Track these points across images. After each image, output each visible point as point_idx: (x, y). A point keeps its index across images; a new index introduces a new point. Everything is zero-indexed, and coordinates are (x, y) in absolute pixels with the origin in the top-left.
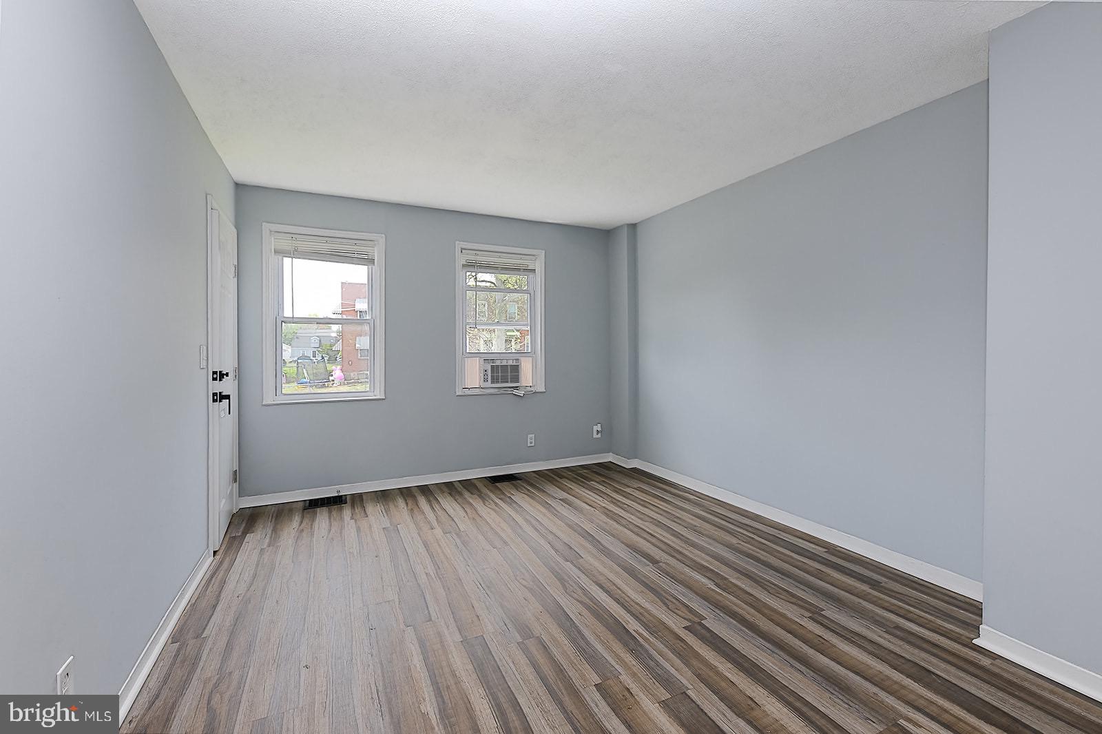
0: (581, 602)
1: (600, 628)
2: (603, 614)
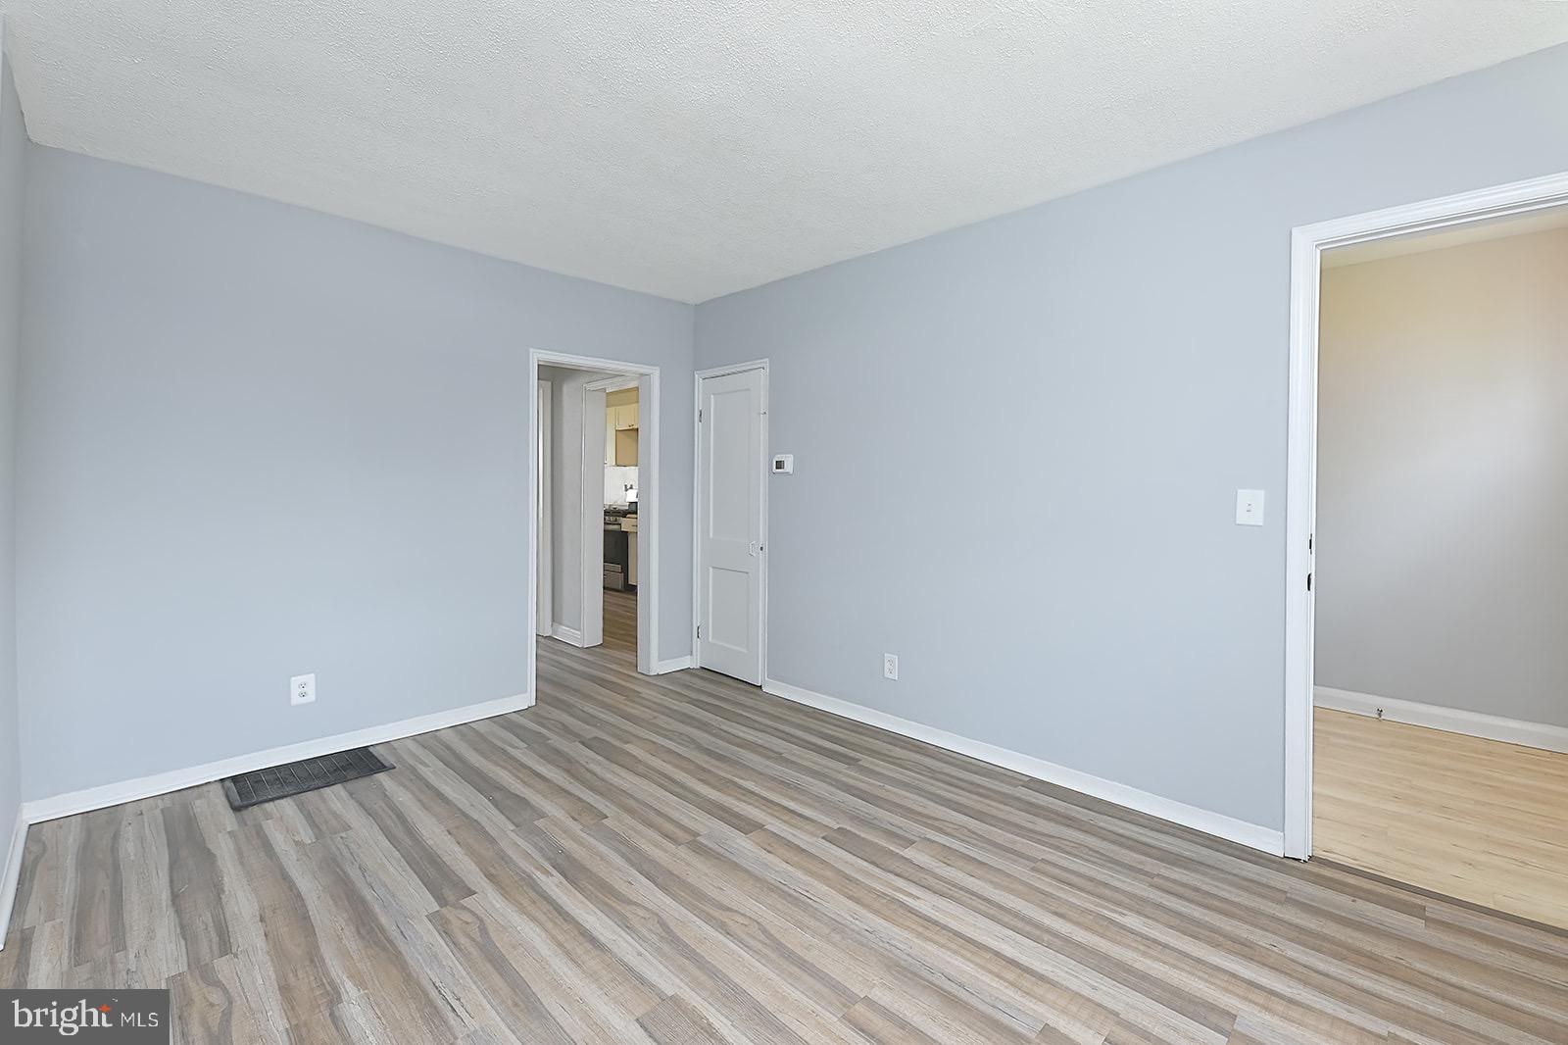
0: (630, 902)
1: (601, 871)
2: (595, 892)
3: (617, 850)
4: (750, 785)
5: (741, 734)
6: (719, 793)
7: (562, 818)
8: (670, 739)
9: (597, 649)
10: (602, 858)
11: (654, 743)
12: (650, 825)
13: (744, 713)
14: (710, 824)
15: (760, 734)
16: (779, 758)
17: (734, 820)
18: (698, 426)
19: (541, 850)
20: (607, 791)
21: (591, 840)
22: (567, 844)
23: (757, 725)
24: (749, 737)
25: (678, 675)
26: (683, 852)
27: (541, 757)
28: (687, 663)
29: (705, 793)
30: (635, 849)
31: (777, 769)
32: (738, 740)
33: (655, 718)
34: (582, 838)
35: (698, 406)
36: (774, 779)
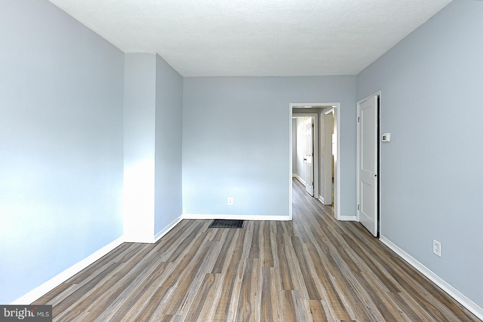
3: (264, 280)
4: (333, 279)
5: (351, 255)
6: (317, 276)
7: (261, 261)
8: (321, 247)
9: (328, 206)
10: (257, 281)
11: (314, 246)
12: (282, 276)
13: (360, 246)
14: (301, 287)
15: (359, 258)
16: (358, 273)
17: (312, 291)
18: (358, 124)
19: (247, 268)
20: (282, 257)
21: (261, 272)
22: (254, 270)
23: (362, 254)
24: (353, 258)
25: (348, 222)
26: (282, 293)
27: (277, 238)
28: (354, 218)
29: (312, 273)
30: (269, 283)
31: (351, 277)
32: (346, 257)
33: (324, 236)
34: (260, 270)
35: (358, 116)
36: (345, 280)
